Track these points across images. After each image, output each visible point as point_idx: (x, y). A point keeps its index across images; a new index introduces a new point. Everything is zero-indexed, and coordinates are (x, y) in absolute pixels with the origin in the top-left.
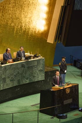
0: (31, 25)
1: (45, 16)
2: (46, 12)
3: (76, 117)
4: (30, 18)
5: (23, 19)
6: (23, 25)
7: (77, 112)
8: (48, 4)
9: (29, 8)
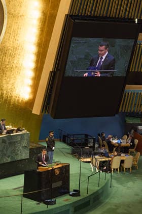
0: (14, 93)
1: (30, 82)
2: (31, 78)
3: (66, 203)
4: (13, 84)
5: (5, 86)
6: (5, 92)
7: (67, 197)
8: (35, 69)
9: (12, 73)
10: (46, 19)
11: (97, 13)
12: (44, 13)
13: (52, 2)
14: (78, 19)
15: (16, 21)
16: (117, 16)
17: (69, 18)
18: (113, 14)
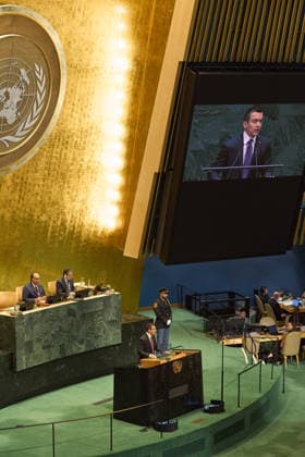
0: (86, 218)
1: (117, 196)
2: (119, 187)
3: (198, 426)
4: (83, 201)
5: (68, 206)
6: (68, 217)
7: (199, 415)
8: (124, 170)
9: (81, 180)
10: (141, 73)
11: (241, 56)
12: (138, 62)
13: (151, 40)
14: (205, 70)
15: (84, 79)
16: (280, 60)
17: (187, 68)
18: (271, 57)
